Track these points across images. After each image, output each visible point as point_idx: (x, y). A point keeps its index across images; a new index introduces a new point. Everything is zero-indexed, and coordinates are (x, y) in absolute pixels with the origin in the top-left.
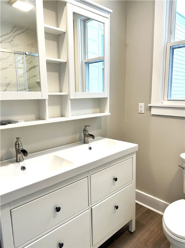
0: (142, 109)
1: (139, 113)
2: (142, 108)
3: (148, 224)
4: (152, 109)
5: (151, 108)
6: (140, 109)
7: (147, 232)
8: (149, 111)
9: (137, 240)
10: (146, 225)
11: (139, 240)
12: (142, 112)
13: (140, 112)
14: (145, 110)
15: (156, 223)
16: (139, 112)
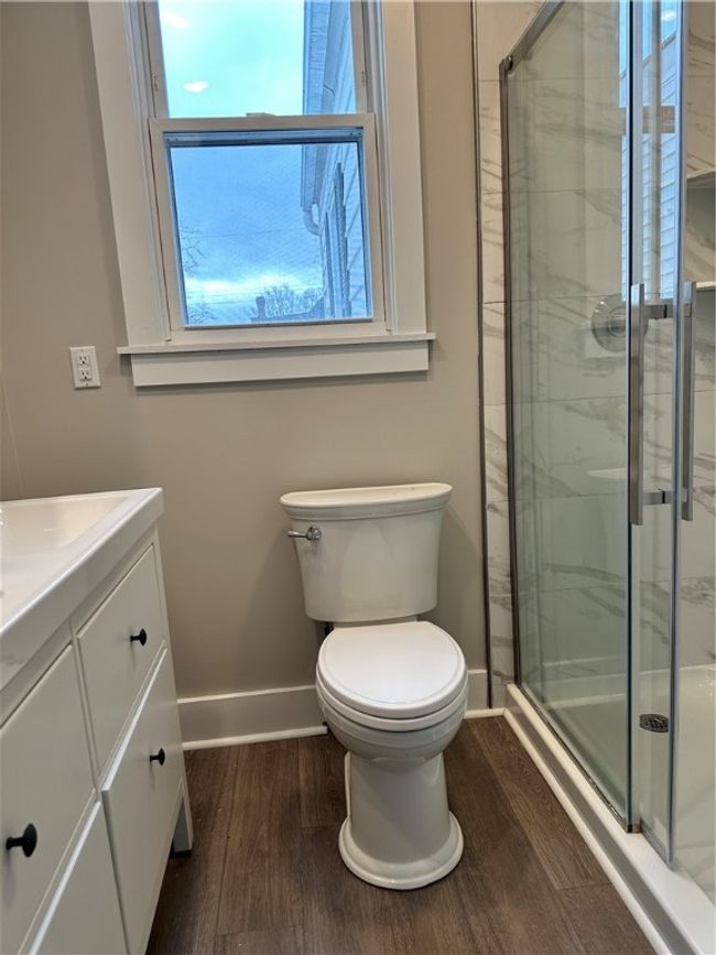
0: (88, 369)
1: (78, 389)
2: (89, 365)
3: (217, 793)
4: (136, 367)
5: (130, 364)
6: (78, 371)
7: (231, 817)
8: (122, 374)
9: (221, 863)
10: (215, 801)
11: (229, 855)
12: (90, 384)
13: (84, 384)
14: (105, 372)
15: (239, 776)
16: (79, 384)
